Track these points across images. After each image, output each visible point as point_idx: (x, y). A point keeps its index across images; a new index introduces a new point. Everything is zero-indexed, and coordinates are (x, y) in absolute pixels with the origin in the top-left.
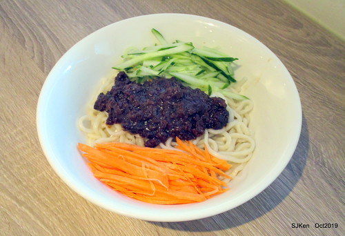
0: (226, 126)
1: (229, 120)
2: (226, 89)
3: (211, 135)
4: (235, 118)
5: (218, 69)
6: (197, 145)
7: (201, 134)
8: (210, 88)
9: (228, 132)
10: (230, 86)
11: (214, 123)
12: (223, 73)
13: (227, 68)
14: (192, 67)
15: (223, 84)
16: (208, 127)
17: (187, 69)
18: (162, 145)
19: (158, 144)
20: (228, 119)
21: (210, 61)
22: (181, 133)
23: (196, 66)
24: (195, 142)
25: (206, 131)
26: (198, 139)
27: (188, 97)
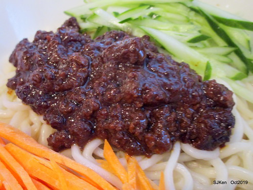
0: (222, 146)
1: (232, 138)
2: (238, 82)
3: (185, 158)
4: (245, 138)
5: (230, 43)
6: (147, 171)
7: (163, 149)
8: (208, 68)
9: (225, 160)
10: (246, 79)
11: (198, 133)
12: (238, 53)
13: (249, 42)
14: (184, 28)
15: (234, 72)
16: (183, 139)
17: (176, 29)
18: (75, 149)
19: (69, 147)
20: (229, 133)
21: (221, 26)
22: (120, 135)
23: (191, 26)
24: (146, 163)
25: (178, 147)
26: (155, 158)
27: (155, 66)
